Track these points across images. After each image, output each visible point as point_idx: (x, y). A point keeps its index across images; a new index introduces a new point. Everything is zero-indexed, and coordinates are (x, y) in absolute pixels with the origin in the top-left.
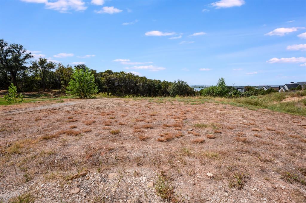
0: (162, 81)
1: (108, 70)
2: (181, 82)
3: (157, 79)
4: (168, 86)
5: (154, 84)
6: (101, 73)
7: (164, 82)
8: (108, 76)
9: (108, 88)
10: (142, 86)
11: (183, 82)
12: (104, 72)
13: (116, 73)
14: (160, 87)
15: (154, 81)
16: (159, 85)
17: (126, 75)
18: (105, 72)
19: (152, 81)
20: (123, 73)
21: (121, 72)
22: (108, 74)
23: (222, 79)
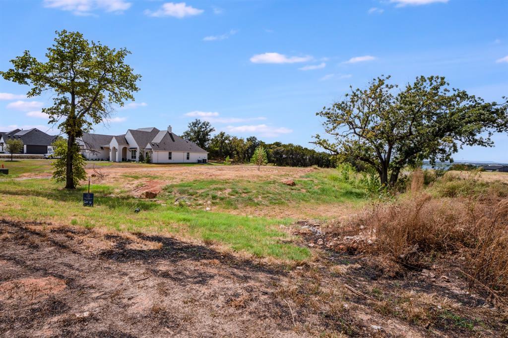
1: (276, 143)
6: (270, 145)
8: (276, 148)
9: (275, 159)
10: (309, 159)
12: (273, 143)
13: (285, 146)
17: (294, 147)
18: (273, 145)
20: (291, 145)
21: (289, 144)
22: (276, 146)
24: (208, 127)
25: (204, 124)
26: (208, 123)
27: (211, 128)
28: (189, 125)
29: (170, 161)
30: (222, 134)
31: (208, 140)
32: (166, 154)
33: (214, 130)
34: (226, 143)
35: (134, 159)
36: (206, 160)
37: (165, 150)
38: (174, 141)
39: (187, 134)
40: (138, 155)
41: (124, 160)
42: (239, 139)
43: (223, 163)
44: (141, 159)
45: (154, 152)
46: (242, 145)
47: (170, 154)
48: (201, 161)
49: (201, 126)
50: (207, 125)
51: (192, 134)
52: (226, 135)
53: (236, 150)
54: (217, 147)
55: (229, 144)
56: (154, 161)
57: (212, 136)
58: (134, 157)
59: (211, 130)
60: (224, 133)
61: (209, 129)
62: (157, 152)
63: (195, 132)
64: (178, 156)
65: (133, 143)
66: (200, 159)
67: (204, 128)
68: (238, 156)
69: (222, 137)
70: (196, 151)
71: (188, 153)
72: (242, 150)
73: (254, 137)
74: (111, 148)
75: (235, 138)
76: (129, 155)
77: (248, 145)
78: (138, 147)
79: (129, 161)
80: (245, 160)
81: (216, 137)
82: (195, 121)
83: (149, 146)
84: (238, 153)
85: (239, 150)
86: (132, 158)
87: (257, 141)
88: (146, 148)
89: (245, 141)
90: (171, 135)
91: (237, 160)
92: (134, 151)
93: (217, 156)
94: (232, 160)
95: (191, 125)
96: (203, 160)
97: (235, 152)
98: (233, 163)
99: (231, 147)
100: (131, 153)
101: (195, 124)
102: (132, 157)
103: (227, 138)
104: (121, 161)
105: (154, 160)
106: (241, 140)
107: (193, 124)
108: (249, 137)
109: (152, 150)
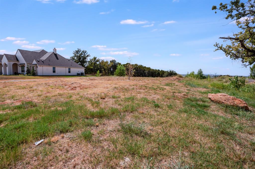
0: (160, 70)
3: (157, 69)
5: (155, 72)
6: (124, 65)
7: (162, 71)
10: (148, 73)
13: (133, 65)
15: (155, 70)
16: (158, 73)
17: (138, 66)
18: (126, 64)
19: (154, 70)
20: (136, 65)
21: (135, 64)
23: (200, 70)
24: (85, 54)
25: (83, 52)
26: (86, 51)
27: (88, 54)
28: (74, 53)
30: (95, 58)
31: (86, 62)
33: (90, 56)
34: (97, 64)
35: (23, 73)
36: (83, 73)
37: (49, 65)
39: (73, 59)
40: (26, 69)
41: (16, 73)
42: (105, 61)
43: (95, 76)
45: (39, 67)
46: (107, 65)
47: (54, 68)
48: (79, 74)
49: (82, 53)
50: (85, 53)
51: (76, 58)
52: (97, 59)
53: (103, 68)
54: (92, 66)
55: (99, 64)
57: (88, 59)
58: (23, 71)
59: (88, 56)
60: (96, 57)
61: (86, 55)
62: (41, 67)
63: (77, 57)
65: (22, 60)
67: (83, 54)
68: (105, 71)
69: (95, 60)
70: (75, 67)
71: (69, 69)
72: (107, 68)
73: (114, 60)
74: (3, 64)
75: (103, 61)
76: (20, 70)
77: (111, 65)
78: (26, 63)
79: (19, 74)
80: (109, 74)
81: (91, 60)
82: (77, 50)
83: (35, 62)
84: (105, 70)
85: (106, 68)
86: (22, 72)
87: (116, 63)
88: (33, 63)
89: (109, 62)
90: (56, 55)
91: (104, 74)
92: (23, 66)
93: (92, 72)
94: (101, 74)
95: (75, 52)
96: (81, 73)
97: (103, 69)
98: (102, 75)
99: (100, 67)
100: (21, 68)
101: (77, 52)
103: (98, 61)
104: (12, 73)
106: (106, 62)
107: (76, 52)
108: (111, 60)
109: (37, 65)
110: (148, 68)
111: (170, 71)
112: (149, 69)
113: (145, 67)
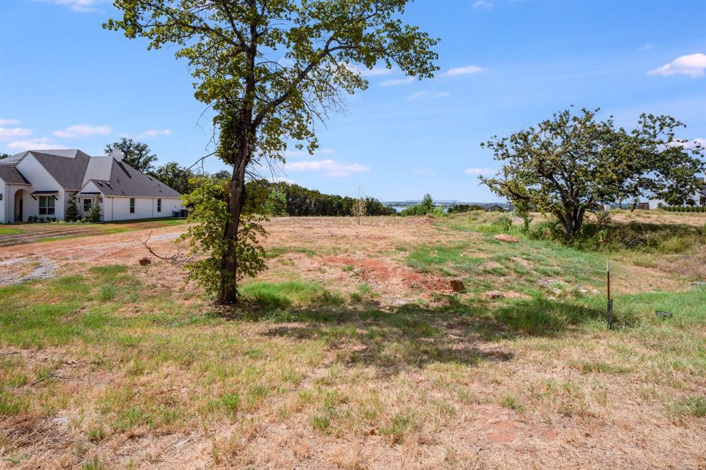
0: (343, 197)
2: (370, 200)
3: (335, 194)
4: (352, 205)
7: (346, 198)
11: (373, 199)
14: (340, 206)
15: (332, 197)
19: (329, 197)
23: (428, 195)
25: (137, 147)
29: (133, 216)
32: (125, 202)
35: (49, 217)
37: (123, 194)
38: (130, 177)
40: (60, 206)
41: (19, 219)
44: (72, 215)
45: (105, 200)
47: (132, 201)
48: (178, 213)
56: (107, 217)
58: (47, 211)
62: (111, 199)
64: (145, 206)
65: (45, 181)
66: (176, 210)
70: (169, 196)
71: (159, 201)
76: (31, 207)
78: (61, 190)
79: (32, 220)
83: (89, 187)
86: (42, 213)
88: (84, 190)
90: (121, 166)
92: (47, 197)
96: (183, 211)
100: (38, 201)
102: (42, 211)
104: (12, 221)
105: (107, 215)
109: (102, 195)
110: (313, 192)
111: (368, 199)
112: (315, 193)
113: (305, 190)
